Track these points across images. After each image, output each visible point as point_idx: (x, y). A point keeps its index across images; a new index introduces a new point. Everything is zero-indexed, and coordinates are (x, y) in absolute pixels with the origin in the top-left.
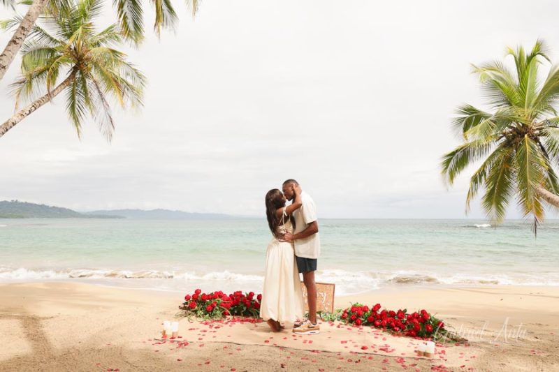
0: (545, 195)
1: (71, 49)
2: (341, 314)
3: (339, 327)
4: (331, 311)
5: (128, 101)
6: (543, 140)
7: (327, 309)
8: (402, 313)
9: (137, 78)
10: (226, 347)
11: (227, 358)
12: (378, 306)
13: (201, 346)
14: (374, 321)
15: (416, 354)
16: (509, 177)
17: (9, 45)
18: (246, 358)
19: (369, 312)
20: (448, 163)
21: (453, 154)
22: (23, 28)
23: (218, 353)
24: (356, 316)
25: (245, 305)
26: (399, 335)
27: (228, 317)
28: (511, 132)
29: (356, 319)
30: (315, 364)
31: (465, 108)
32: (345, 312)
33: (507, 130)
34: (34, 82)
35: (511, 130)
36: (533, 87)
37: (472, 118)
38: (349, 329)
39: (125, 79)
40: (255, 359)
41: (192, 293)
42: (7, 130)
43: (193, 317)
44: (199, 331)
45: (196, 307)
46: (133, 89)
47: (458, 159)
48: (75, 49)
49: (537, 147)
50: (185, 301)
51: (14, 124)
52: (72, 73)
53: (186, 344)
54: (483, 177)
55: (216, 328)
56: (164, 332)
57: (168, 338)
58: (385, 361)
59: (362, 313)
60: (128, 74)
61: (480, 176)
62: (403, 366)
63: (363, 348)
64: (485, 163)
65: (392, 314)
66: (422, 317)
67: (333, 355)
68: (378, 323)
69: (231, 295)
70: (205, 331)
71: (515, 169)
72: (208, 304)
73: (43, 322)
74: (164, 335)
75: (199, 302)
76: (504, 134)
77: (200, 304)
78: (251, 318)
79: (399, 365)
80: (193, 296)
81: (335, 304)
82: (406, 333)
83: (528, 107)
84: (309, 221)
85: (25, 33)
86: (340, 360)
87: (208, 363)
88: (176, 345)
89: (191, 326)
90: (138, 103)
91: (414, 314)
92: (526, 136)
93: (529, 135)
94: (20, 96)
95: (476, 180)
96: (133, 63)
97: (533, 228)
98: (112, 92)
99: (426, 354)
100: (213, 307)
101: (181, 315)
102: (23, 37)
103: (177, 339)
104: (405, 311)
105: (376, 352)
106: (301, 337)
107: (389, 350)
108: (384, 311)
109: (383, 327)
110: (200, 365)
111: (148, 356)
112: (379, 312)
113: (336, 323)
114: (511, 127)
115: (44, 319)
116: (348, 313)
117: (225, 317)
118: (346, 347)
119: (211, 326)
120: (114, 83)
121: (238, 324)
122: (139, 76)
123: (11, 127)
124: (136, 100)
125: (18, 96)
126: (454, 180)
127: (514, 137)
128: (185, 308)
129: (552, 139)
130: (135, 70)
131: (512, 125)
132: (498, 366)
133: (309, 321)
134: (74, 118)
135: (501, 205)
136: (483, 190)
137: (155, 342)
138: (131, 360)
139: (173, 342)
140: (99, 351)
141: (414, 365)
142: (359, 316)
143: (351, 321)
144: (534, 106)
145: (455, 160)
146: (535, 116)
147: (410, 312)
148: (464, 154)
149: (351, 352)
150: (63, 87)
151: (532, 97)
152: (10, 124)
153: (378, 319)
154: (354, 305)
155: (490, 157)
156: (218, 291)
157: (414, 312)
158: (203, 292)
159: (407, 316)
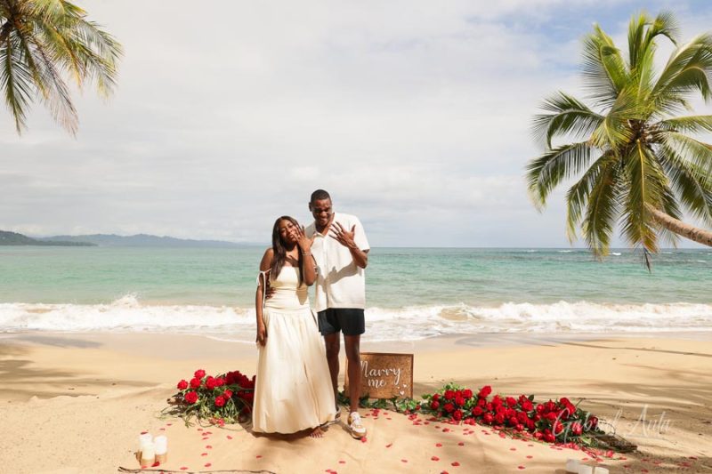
0: (663, 219)
2: (427, 401)
4: (409, 397)
7: (402, 393)
8: (526, 402)
9: (106, 45)
12: (487, 390)
14: (484, 414)
16: (612, 196)
19: (473, 399)
21: (543, 162)
24: (454, 406)
26: (526, 439)
29: (453, 411)
32: (435, 398)
36: (647, 77)
39: (86, 46)
41: (189, 377)
43: (194, 419)
45: (198, 401)
46: (99, 61)
47: (548, 169)
50: (179, 391)
54: (585, 195)
56: (139, 456)
57: (148, 466)
59: (462, 401)
60: (90, 40)
61: (582, 194)
65: (510, 401)
68: (489, 417)
72: (217, 394)
75: (204, 391)
77: (203, 395)
80: (193, 382)
90: (107, 80)
91: (548, 404)
93: (641, 141)
100: (226, 400)
101: (172, 413)
104: (532, 397)
108: (496, 398)
109: (499, 425)
112: (490, 398)
113: (421, 417)
116: (439, 401)
122: (110, 43)
124: (104, 78)
126: (546, 200)
128: (177, 402)
129: (670, 148)
130: (101, 33)
134: (12, 102)
142: (457, 406)
143: (445, 414)
144: (648, 103)
145: (546, 171)
146: (649, 116)
151: (646, 90)
153: (489, 411)
154: (448, 387)
155: (592, 167)
156: (233, 371)
157: (548, 400)
158: (208, 373)
159: (535, 407)
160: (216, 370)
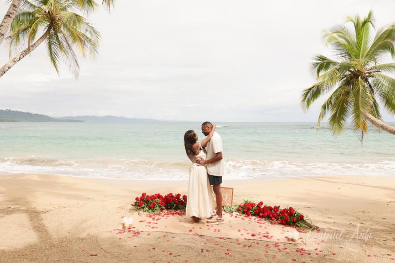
0: (370, 118)
1: (46, 12)
2: (237, 207)
3: (236, 217)
4: (230, 206)
5: (87, 51)
6: (370, 80)
7: (228, 204)
8: (277, 208)
9: (93, 33)
10: (164, 236)
11: (165, 244)
12: (261, 203)
13: (148, 235)
14: (259, 213)
15: (286, 239)
16: (347, 105)
17: (5, 18)
18: (178, 244)
19: (255, 207)
20: (306, 95)
21: (310, 89)
22: (14, 6)
23: (160, 240)
24: (247, 210)
25: (175, 203)
26: (275, 223)
27: (164, 211)
28: (350, 75)
29: (247, 212)
30: (222, 248)
31: (319, 56)
32: (240, 206)
33: (348, 73)
34: (21, 36)
35: (350, 73)
36: (366, 43)
37: (323, 64)
38: (242, 219)
39: (85, 34)
40: (184, 246)
41: (140, 196)
42: (5, 72)
43: (141, 212)
44: (145, 222)
45: (143, 205)
46: (90, 40)
47: (314, 93)
48: (49, 12)
49: (366, 85)
50: (136, 201)
51: (9, 68)
52: (47, 30)
53: (138, 233)
54: (330, 105)
55: (157, 220)
56: (124, 225)
57: (127, 229)
58: (267, 246)
59: (251, 208)
60: (87, 30)
61: (328, 105)
62: (279, 249)
63: (253, 235)
64: (331, 96)
65: (270, 208)
66: (290, 212)
67: (234, 241)
68: (261, 215)
69: (165, 196)
70: (150, 223)
71: (351, 99)
72: (151, 203)
73: (42, 215)
74: (124, 227)
75: (145, 201)
76: (345, 76)
77: (145, 203)
78: (179, 211)
79: (276, 249)
80: (141, 198)
81: (233, 201)
82: (280, 222)
83: (362, 58)
84: (216, 152)
85: (16, 9)
86: (239, 246)
87: (154, 249)
88: (131, 234)
89: (141, 219)
90: (94, 51)
91: (284, 210)
92: (360, 78)
93: (361, 77)
94: (12, 46)
95: (324, 107)
96: (90, 22)
97: (361, 138)
98: (76, 44)
99: (292, 240)
100: (154, 205)
101: (133, 210)
102: (14, 12)
103: (132, 229)
104: (279, 207)
105: (261, 238)
106: (212, 226)
107: (269, 237)
108: (265, 206)
109: (265, 218)
110: (149, 250)
111: (115, 244)
112: (262, 207)
113: (235, 214)
114: (351, 71)
115: (43, 212)
116: (242, 207)
117: (162, 211)
118: (242, 235)
119: (154, 219)
120: (78, 38)
121: (171, 216)
122: (95, 32)
123: (7, 70)
125: (10, 47)
126: (310, 106)
127: (352, 78)
128: (135, 205)
129: (377, 80)
130: (92, 27)
131: (351, 69)
132: (338, 249)
133: (217, 216)
135: (341, 123)
136: (329, 114)
137: (118, 232)
138: (104, 247)
139: (130, 231)
140: (83, 239)
141: (286, 248)
142: (249, 209)
143: (243, 213)
144: (366, 57)
145: (311, 93)
146: (367, 64)
147: (282, 208)
148: (318, 88)
149: (245, 239)
150: (41, 40)
151: (365, 50)
152: (7, 68)
153: (261, 212)
154: (246, 202)
155: (335, 92)
156: (157, 193)
157: (284, 208)
158: (147, 194)
159: (280, 210)
160: (150, 193)
